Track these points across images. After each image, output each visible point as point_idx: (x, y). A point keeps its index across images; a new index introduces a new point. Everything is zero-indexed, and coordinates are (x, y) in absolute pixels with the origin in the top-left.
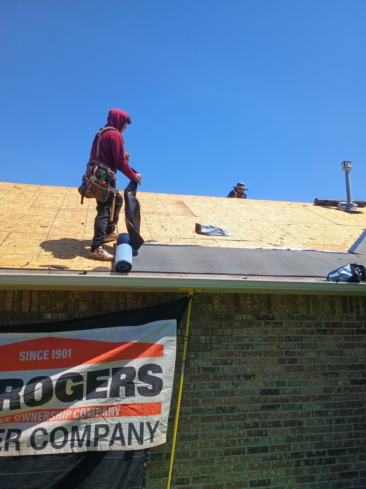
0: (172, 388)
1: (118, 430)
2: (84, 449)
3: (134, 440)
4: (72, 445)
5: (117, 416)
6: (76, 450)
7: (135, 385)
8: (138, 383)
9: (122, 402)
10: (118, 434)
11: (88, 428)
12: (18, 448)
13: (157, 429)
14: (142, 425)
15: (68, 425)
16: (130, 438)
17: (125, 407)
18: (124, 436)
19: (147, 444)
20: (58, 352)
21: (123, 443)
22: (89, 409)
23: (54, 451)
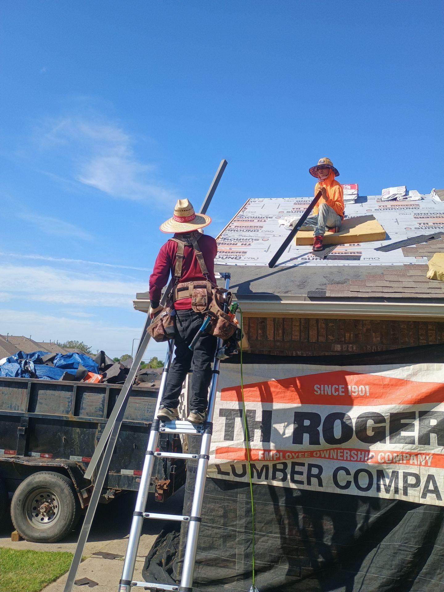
1: (431, 482)
2: (392, 496)
4: (378, 490)
5: (429, 466)
6: (383, 495)
9: (434, 451)
10: (431, 487)
11: (395, 475)
12: (320, 484)
15: (372, 468)
17: (438, 457)
18: (439, 488)
21: (439, 498)
22: (395, 455)
23: (360, 493)
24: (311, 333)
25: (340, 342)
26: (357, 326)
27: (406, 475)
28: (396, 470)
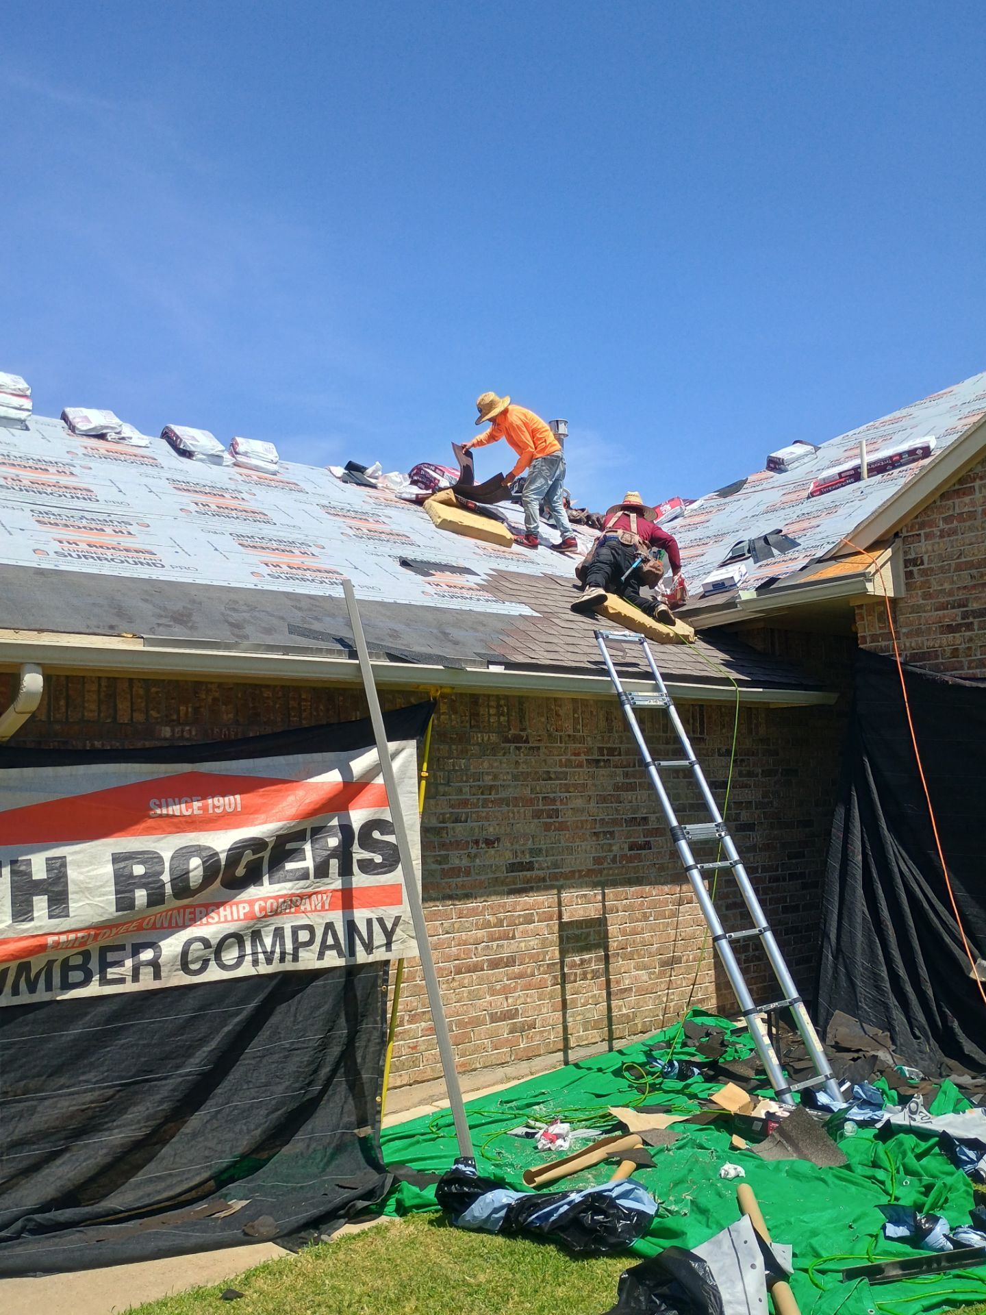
1: (329, 933)
2: (276, 967)
3: (359, 948)
4: (255, 962)
5: (327, 910)
7: (354, 855)
8: (359, 854)
9: (332, 887)
10: (330, 941)
11: (279, 933)
12: (157, 976)
13: (398, 930)
14: (369, 922)
15: (245, 928)
16: (351, 945)
18: (341, 942)
19: (380, 955)
21: (341, 954)
22: (281, 900)
23: (223, 975)
24: (120, 706)
25: (169, 722)
26: (197, 693)
27: (295, 931)
28: (280, 925)
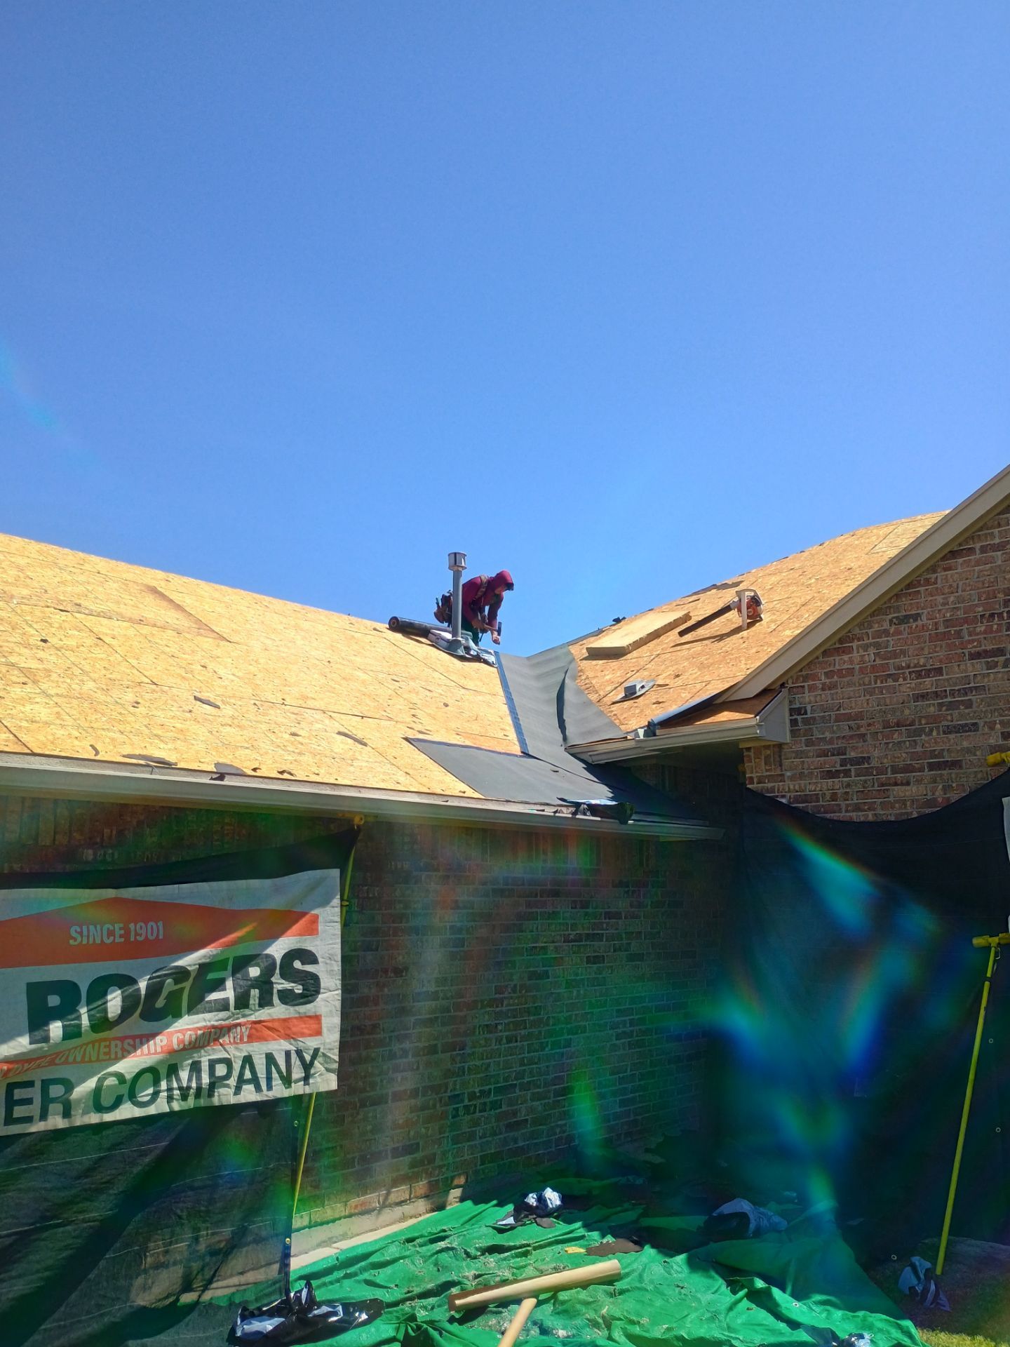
0: (340, 992)
1: (247, 1066)
2: (191, 1102)
3: (277, 1082)
4: (170, 1098)
5: (245, 1043)
6: (176, 1106)
7: (274, 986)
8: (280, 984)
9: (253, 1018)
10: (248, 1075)
11: (196, 1067)
12: (67, 1114)
13: (316, 1062)
14: (288, 1054)
15: (161, 1062)
16: (269, 1079)
17: (258, 1026)
18: (259, 1075)
19: (298, 1089)
20: (141, 928)
21: (258, 1089)
22: (200, 1032)
23: (138, 1112)
25: (92, 845)
26: (122, 815)
